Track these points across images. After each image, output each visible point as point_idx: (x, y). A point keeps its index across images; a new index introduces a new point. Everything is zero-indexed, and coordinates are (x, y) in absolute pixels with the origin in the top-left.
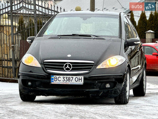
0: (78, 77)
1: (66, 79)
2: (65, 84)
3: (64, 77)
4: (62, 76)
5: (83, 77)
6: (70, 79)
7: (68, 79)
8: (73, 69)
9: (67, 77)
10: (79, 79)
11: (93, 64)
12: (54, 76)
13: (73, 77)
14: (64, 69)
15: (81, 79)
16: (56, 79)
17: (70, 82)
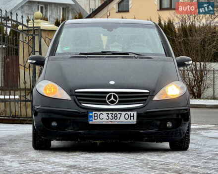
0: (129, 113)
2: (110, 123)
3: (108, 114)
4: (104, 113)
5: (135, 113)
6: (117, 116)
7: (113, 116)
8: (119, 102)
9: (113, 114)
10: (131, 116)
11: (148, 94)
12: (94, 113)
13: (121, 114)
14: (107, 102)
15: (133, 116)
16: (97, 116)
17: (118, 120)
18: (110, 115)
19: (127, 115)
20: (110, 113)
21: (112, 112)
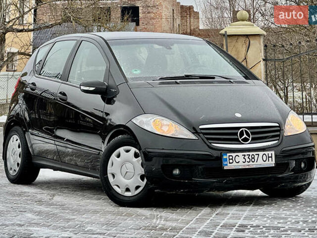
0: (266, 153)
1: (248, 158)
2: (247, 167)
3: (245, 155)
4: (240, 154)
5: (273, 153)
6: (254, 158)
7: (250, 157)
8: (253, 139)
9: (249, 155)
10: (269, 157)
12: (228, 154)
13: (258, 155)
14: (240, 139)
15: (271, 157)
16: (232, 159)
17: (255, 163)
18: (246, 157)
19: (264, 155)
20: (246, 154)
21: (248, 153)
